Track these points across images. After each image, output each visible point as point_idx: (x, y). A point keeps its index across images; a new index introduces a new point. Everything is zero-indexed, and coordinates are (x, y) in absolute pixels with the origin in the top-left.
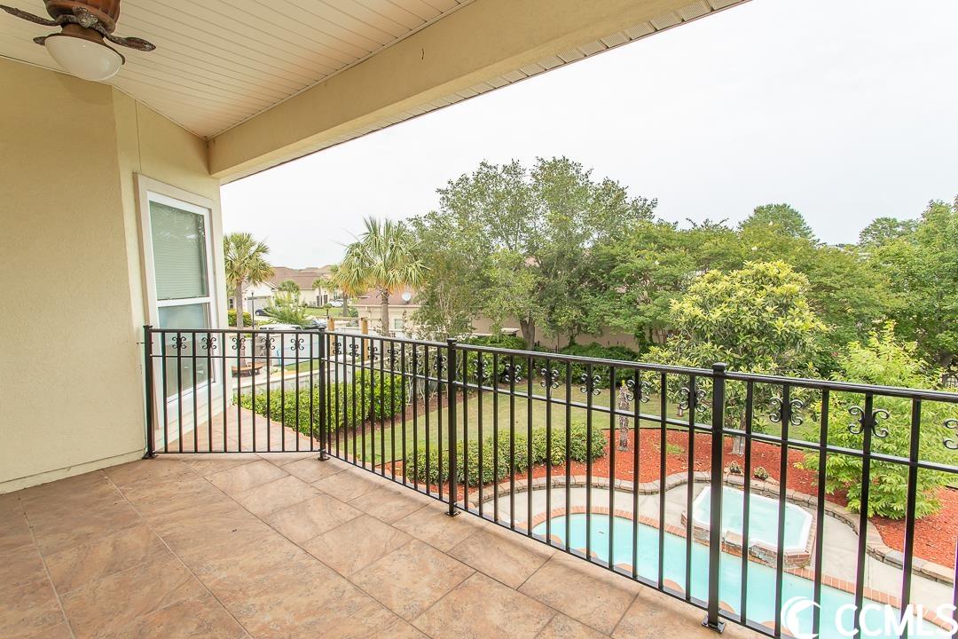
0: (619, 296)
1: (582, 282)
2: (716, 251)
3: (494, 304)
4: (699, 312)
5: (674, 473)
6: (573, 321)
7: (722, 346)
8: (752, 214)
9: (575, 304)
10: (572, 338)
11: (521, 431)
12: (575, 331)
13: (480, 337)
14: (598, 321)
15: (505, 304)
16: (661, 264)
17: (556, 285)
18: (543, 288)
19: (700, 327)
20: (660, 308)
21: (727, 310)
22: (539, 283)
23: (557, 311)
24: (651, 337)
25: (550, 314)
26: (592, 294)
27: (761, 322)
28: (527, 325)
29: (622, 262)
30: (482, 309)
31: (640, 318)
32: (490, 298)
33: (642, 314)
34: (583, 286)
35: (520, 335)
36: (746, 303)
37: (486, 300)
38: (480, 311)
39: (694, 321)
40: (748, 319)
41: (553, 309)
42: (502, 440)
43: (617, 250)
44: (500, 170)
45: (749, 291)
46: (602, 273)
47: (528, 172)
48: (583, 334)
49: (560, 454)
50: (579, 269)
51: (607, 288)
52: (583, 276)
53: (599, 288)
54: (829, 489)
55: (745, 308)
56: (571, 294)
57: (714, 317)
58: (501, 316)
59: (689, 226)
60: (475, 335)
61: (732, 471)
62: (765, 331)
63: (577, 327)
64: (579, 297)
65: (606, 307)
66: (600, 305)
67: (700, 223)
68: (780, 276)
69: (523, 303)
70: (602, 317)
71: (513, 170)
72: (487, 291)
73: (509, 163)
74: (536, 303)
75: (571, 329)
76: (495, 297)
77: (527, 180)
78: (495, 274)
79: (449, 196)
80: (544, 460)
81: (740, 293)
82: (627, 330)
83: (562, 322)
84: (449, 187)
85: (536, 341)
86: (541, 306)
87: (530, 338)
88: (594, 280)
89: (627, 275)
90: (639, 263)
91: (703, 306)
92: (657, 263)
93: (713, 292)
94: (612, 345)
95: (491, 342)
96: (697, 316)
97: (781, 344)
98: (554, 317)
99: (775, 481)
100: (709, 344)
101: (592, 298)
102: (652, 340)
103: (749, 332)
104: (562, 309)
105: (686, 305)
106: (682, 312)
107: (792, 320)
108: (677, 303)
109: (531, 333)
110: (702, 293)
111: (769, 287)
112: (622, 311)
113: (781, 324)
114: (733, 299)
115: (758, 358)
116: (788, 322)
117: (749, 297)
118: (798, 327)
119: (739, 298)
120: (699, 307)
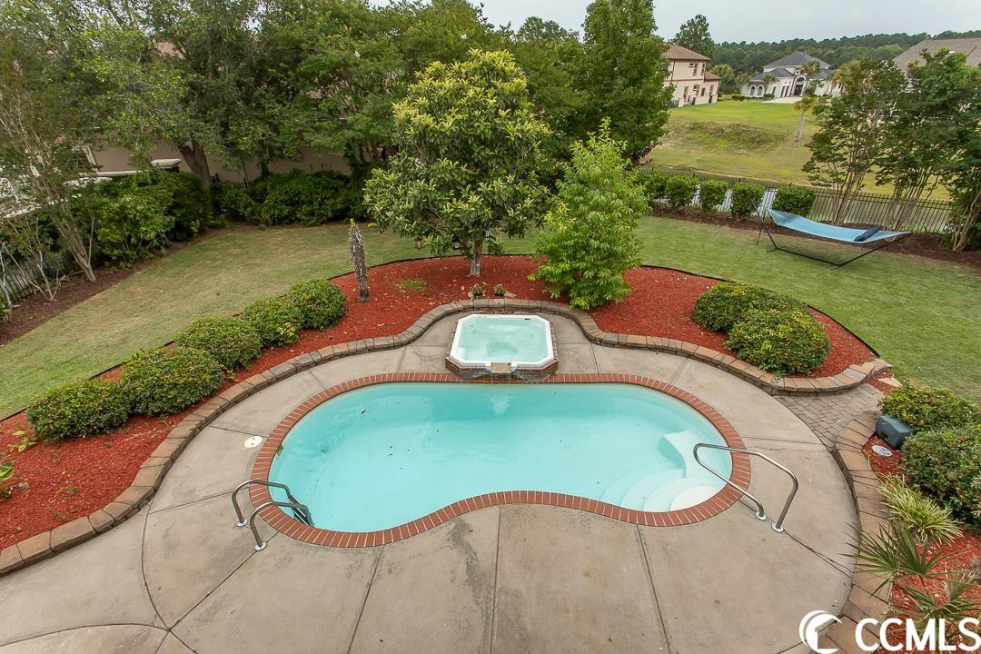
0: (316, 103)
1: (259, 85)
3: (121, 123)
4: (429, 120)
5: (424, 313)
6: (261, 142)
7: (457, 162)
9: (257, 117)
10: (264, 165)
12: (266, 156)
13: (116, 178)
14: (294, 140)
15: (143, 122)
16: (364, 55)
17: (220, 89)
18: (201, 95)
19: (433, 141)
20: (370, 119)
21: (459, 117)
22: (191, 85)
23: (234, 128)
24: (361, 156)
25: (224, 134)
26: (278, 102)
27: (494, 129)
28: (192, 153)
29: (310, 52)
30: (101, 131)
31: (349, 134)
32: (109, 111)
33: (350, 127)
34: (261, 90)
35: (186, 168)
36: (478, 105)
37: (103, 116)
38: (98, 135)
39: (424, 132)
40: (482, 126)
41: (225, 125)
43: (300, 32)
45: (478, 89)
46: (285, 70)
48: (280, 161)
50: (250, 64)
51: (295, 93)
52: (259, 72)
53: (286, 94)
54: (555, 293)
55: (477, 113)
56: (247, 102)
57: (446, 125)
58: (142, 141)
60: (102, 177)
61: (476, 295)
62: (500, 138)
63: (267, 151)
64: (259, 106)
65: (301, 119)
66: (296, 119)
68: (506, 69)
69: (174, 119)
70: (299, 133)
74: (197, 117)
75: (260, 155)
76: (119, 110)
80: (271, 344)
81: (471, 93)
82: (336, 149)
83: (245, 143)
85: (212, 174)
86: (206, 122)
87: (201, 171)
88: (273, 81)
89: (322, 72)
90: (333, 54)
91: (430, 111)
92: (358, 54)
93: (442, 93)
94: (317, 169)
95: (139, 185)
96: (427, 126)
97: (513, 153)
98: (230, 138)
99: (511, 295)
100: (445, 162)
101: (279, 107)
102: (363, 159)
103: (483, 142)
104: (239, 125)
105: (412, 112)
106: (409, 121)
107: (523, 124)
108: (401, 110)
109: (202, 163)
110: (428, 94)
111: (498, 84)
112: (324, 124)
113: (512, 129)
114: (464, 101)
115: (491, 173)
116: (519, 126)
117: (480, 98)
118: (528, 131)
119: (470, 100)
120: (428, 113)
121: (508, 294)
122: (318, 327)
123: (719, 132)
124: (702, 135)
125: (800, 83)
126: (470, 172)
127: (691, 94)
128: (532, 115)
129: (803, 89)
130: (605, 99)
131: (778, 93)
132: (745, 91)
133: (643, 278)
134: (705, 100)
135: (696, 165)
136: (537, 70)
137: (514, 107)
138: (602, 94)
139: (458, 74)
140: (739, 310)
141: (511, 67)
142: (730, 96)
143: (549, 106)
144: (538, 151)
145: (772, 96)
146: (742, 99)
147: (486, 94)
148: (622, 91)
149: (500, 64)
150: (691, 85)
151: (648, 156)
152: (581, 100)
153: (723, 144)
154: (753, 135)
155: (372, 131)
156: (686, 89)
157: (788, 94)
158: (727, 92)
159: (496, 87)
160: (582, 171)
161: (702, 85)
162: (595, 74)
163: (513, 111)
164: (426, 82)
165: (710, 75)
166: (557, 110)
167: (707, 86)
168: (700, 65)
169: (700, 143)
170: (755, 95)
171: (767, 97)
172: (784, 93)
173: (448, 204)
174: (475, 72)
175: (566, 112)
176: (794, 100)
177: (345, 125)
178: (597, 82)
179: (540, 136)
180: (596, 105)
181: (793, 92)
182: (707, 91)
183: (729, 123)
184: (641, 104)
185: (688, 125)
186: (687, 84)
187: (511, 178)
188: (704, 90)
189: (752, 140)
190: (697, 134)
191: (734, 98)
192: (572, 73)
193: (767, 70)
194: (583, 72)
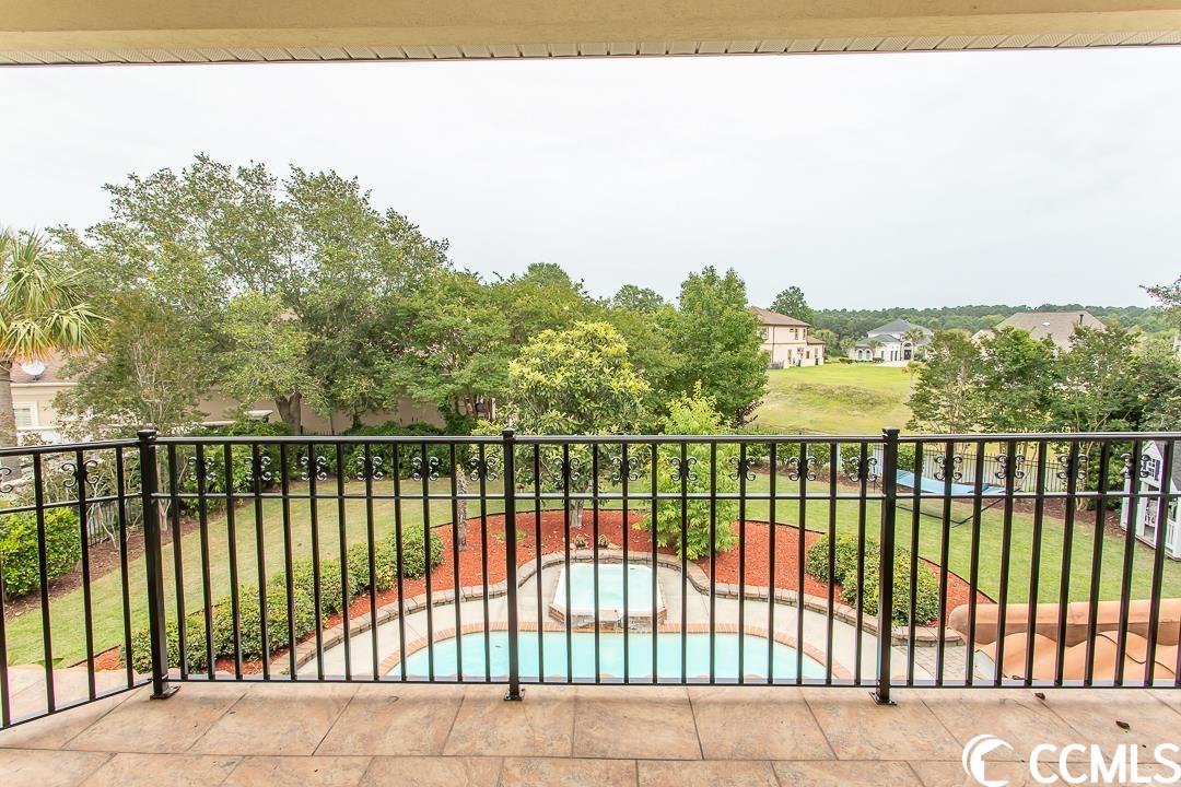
0: (423, 360)
2: (530, 309)
3: (241, 377)
4: (539, 376)
6: (363, 395)
7: (565, 414)
8: (527, 272)
9: (364, 372)
10: (356, 417)
11: (329, 555)
12: (361, 409)
13: (212, 427)
14: (396, 393)
15: (258, 374)
16: (474, 321)
19: (543, 394)
20: (474, 375)
21: (568, 374)
23: (339, 382)
25: (327, 387)
26: (388, 359)
27: (599, 384)
28: (288, 405)
29: (426, 318)
31: (450, 387)
32: (232, 366)
33: (453, 382)
35: (276, 419)
36: (583, 365)
38: (213, 387)
39: (536, 387)
40: (589, 382)
41: (331, 379)
42: (300, 575)
43: (418, 303)
44: (233, 175)
45: (584, 352)
47: (280, 185)
49: (391, 573)
51: (401, 350)
53: (392, 352)
54: (662, 542)
55: (583, 371)
57: (557, 381)
58: (253, 394)
59: (496, 279)
61: (578, 546)
62: (604, 393)
63: (368, 403)
64: (367, 362)
65: (407, 374)
66: (401, 373)
67: (507, 277)
68: (608, 337)
70: (404, 387)
71: (257, 176)
72: (225, 357)
73: (250, 167)
74: (306, 371)
76: (243, 365)
77: (280, 196)
78: (240, 331)
79: (132, 200)
80: (366, 588)
81: (577, 355)
82: (435, 401)
83: (346, 395)
84: (132, 185)
85: (302, 422)
86: (314, 376)
87: (293, 422)
90: (447, 320)
91: (542, 370)
92: (469, 321)
93: (553, 354)
94: (408, 422)
95: (234, 433)
96: (539, 382)
97: (617, 406)
98: (333, 390)
99: (615, 546)
100: (554, 413)
101: (387, 364)
102: (458, 412)
103: (587, 395)
104: (344, 379)
105: (525, 370)
106: (522, 377)
107: (625, 380)
108: (515, 368)
109: (296, 415)
110: (541, 355)
111: (603, 349)
112: (429, 379)
113: (616, 385)
114: (571, 361)
115: (596, 423)
116: (621, 383)
117: (586, 360)
118: (630, 388)
119: (577, 360)
120: (540, 371)
121: (611, 545)
122: (413, 575)
123: (829, 394)
124: (812, 396)
125: (908, 348)
126: (576, 422)
127: (796, 356)
128: (633, 375)
129: (912, 355)
130: (704, 360)
131: (887, 357)
132: (853, 354)
133: (754, 533)
134: (811, 362)
135: (808, 426)
136: (635, 336)
137: (617, 367)
138: (700, 356)
139: (565, 341)
140: (850, 558)
141: (612, 334)
142: (837, 359)
143: (647, 367)
144: (640, 406)
145: (881, 360)
146: (850, 362)
147: (591, 356)
148: (719, 354)
149: (602, 334)
150: (794, 348)
151: (752, 415)
152: (677, 362)
153: (834, 405)
154: (864, 397)
155: (475, 386)
156: (790, 352)
157: (898, 358)
158: (834, 355)
159: (600, 351)
160: (681, 426)
161: (806, 348)
162: (693, 338)
163: (614, 371)
164: (537, 347)
165: (812, 339)
166: (655, 370)
167: (812, 349)
168: (801, 330)
169: (810, 404)
170: (864, 357)
171: (876, 360)
172: (894, 356)
173: (555, 451)
174: (580, 339)
175: (665, 373)
176: (905, 363)
177: (449, 380)
178: (694, 346)
179: (641, 393)
180: (694, 366)
181: (903, 356)
182: (812, 354)
183: (838, 385)
184: (739, 366)
185: (796, 386)
186: (790, 347)
187: (614, 428)
188: (808, 353)
189: (866, 402)
190: (806, 394)
191: (842, 361)
192: (670, 338)
193: (872, 335)
194: (681, 336)
